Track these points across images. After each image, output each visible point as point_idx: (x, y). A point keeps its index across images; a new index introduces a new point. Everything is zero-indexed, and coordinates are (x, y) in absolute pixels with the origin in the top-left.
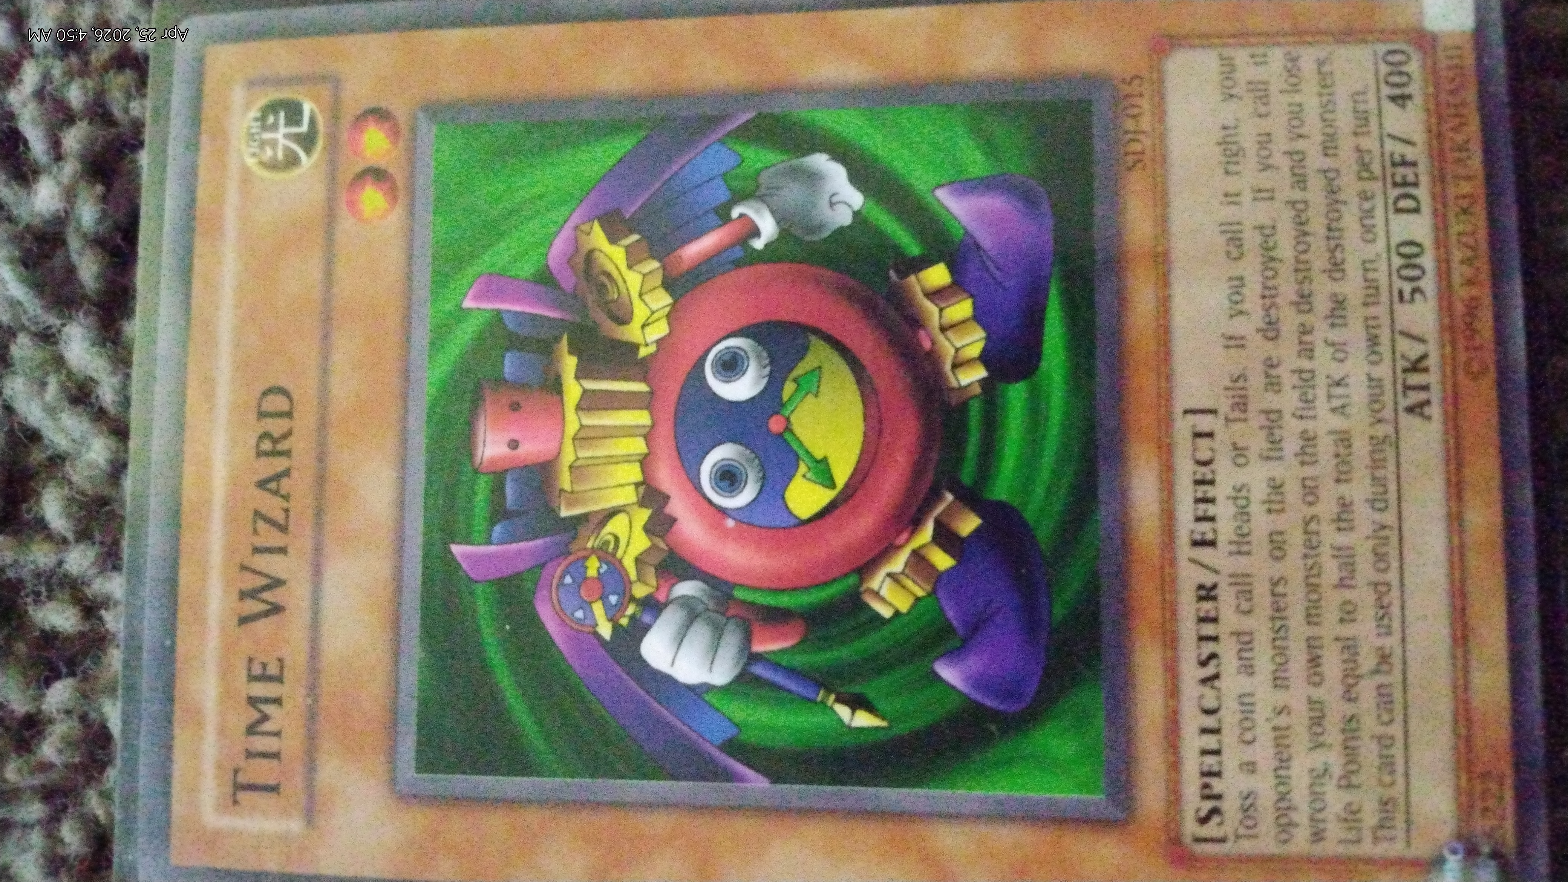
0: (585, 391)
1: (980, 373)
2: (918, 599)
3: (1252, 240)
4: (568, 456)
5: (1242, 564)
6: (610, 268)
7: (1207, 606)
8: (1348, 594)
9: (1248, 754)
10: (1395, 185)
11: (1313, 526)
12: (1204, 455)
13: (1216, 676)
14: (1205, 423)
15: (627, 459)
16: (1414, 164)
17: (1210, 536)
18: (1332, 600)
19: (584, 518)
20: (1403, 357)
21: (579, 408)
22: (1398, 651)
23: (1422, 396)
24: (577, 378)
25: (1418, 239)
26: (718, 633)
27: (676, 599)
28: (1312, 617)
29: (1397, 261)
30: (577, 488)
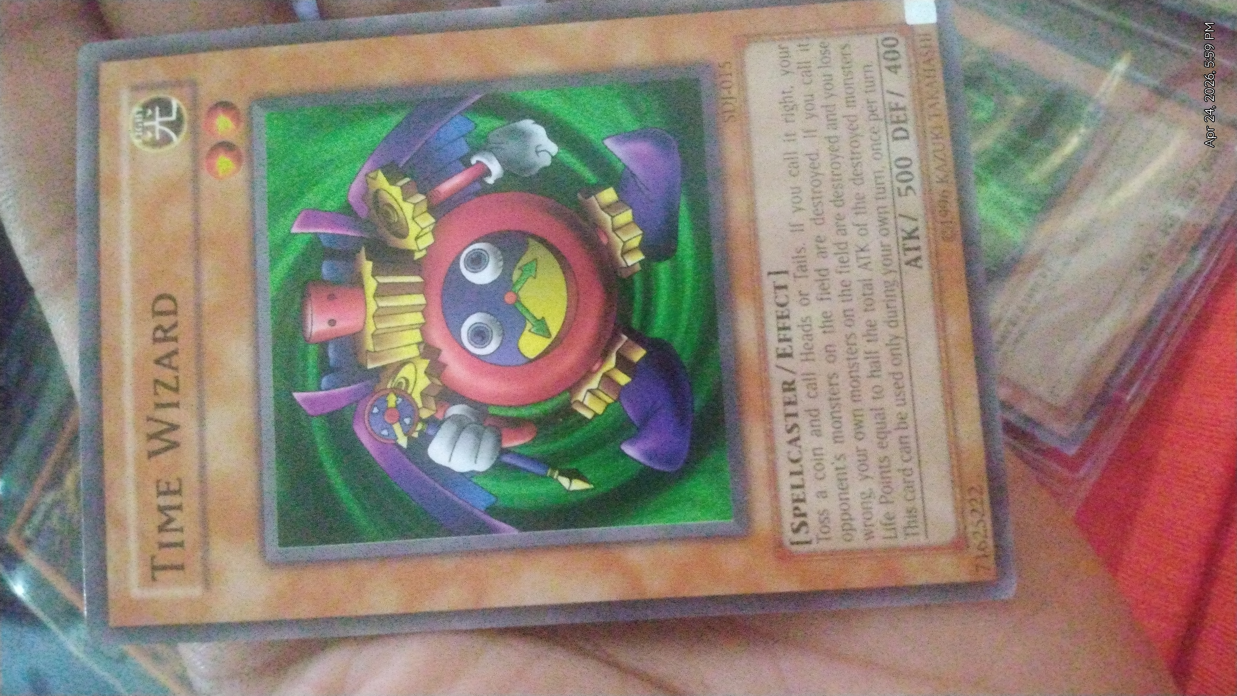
0: (379, 284)
1: (639, 257)
2: (608, 405)
3: (804, 163)
4: (371, 328)
5: (808, 367)
6: (392, 201)
7: (789, 394)
8: (875, 381)
9: (822, 485)
10: (893, 122)
11: (852, 341)
12: (782, 300)
13: (798, 439)
14: (781, 280)
15: (411, 327)
16: (903, 109)
17: (788, 351)
18: (866, 387)
19: (384, 367)
20: (903, 230)
21: (376, 295)
22: (910, 415)
23: (915, 254)
24: (373, 276)
25: (909, 156)
26: (479, 436)
27: (450, 417)
28: (855, 397)
29: (896, 170)
30: (378, 349)
